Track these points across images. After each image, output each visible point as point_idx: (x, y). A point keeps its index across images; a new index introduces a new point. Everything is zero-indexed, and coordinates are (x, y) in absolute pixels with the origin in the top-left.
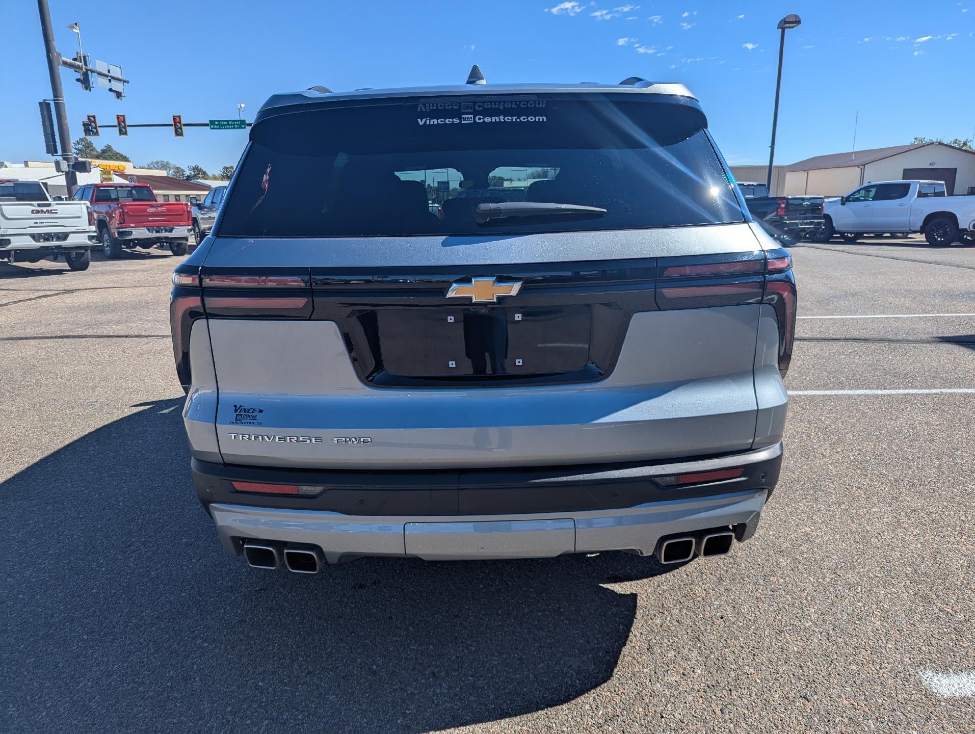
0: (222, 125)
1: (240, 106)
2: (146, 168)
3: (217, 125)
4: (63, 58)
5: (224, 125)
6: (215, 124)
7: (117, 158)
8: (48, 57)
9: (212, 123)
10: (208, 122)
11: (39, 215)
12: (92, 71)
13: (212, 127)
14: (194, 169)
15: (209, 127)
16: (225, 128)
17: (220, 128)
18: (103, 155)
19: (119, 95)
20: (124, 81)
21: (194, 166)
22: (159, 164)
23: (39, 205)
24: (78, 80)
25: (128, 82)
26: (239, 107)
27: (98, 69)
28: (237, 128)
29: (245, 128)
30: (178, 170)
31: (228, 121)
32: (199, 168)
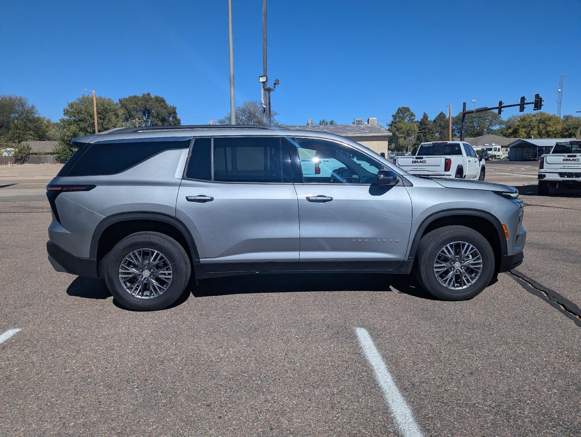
11: (568, 162)
23: (568, 156)
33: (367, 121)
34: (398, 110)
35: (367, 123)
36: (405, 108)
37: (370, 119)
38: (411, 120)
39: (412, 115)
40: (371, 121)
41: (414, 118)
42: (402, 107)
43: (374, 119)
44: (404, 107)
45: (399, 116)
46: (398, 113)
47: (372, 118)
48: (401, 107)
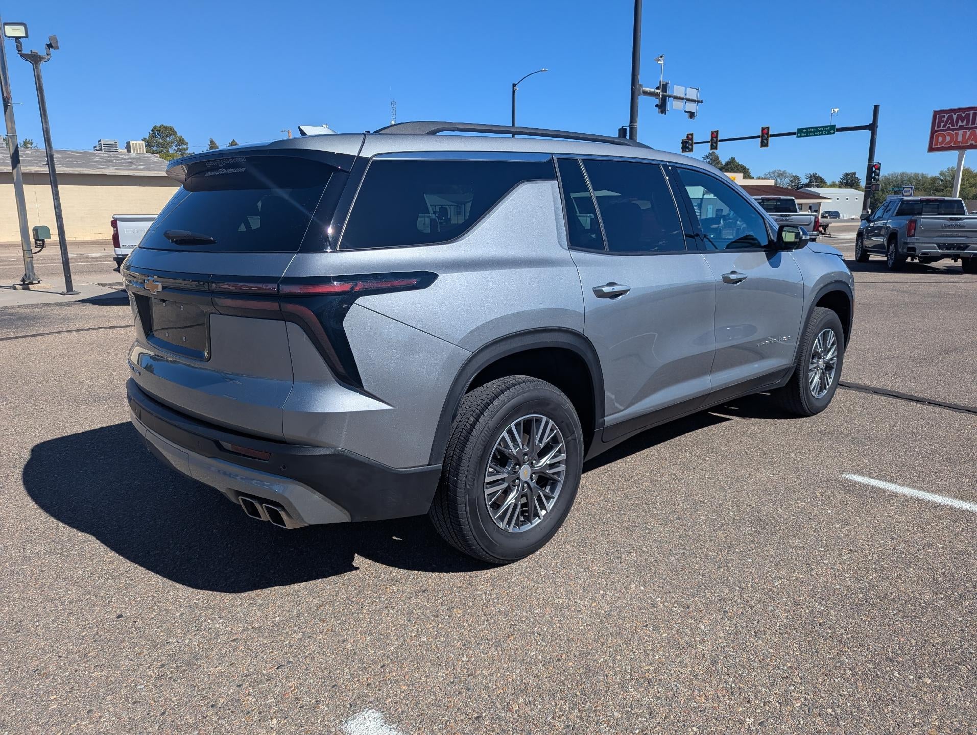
0: (810, 132)
1: (834, 111)
2: (762, 179)
3: (804, 133)
4: (644, 89)
5: (812, 132)
6: (804, 132)
7: (738, 169)
8: (632, 89)
9: (800, 131)
10: (796, 131)
12: (670, 97)
13: (799, 135)
14: (811, 177)
15: (796, 136)
16: (812, 135)
17: (807, 136)
18: (726, 168)
19: (692, 115)
20: (699, 102)
21: (812, 174)
22: (776, 174)
24: (657, 106)
25: (702, 102)
26: (832, 112)
27: (675, 94)
28: (825, 134)
29: (834, 133)
30: (796, 178)
31: (816, 128)
32: (817, 175)
33: (126, 148)
34: (152, 131)
35: (126, 150)
36: (166, 128)
37: (132, 142)
38: (180, 150)
39: (181, 141)
40: (133, 147)
41: (185, 147)
42: (161, 124)
43: (136, 144)
44: (165, 125)
45: (156, 142)
46: (153, 136)
47: (135, 142)
48: (158, 125)
